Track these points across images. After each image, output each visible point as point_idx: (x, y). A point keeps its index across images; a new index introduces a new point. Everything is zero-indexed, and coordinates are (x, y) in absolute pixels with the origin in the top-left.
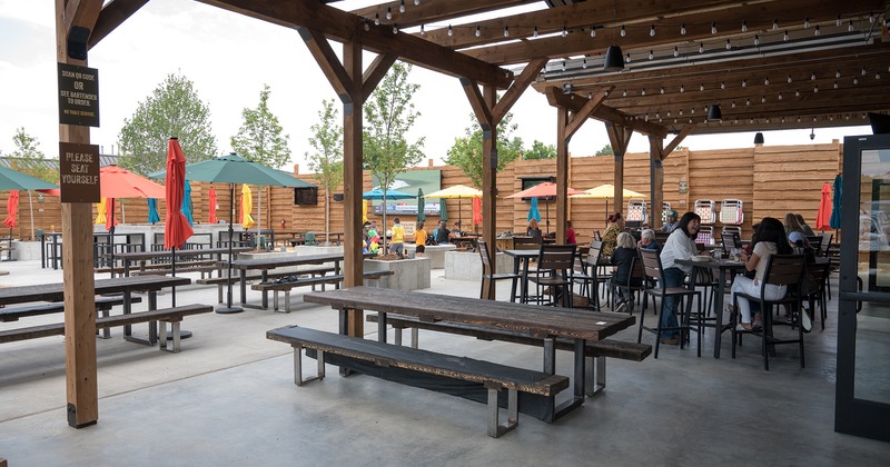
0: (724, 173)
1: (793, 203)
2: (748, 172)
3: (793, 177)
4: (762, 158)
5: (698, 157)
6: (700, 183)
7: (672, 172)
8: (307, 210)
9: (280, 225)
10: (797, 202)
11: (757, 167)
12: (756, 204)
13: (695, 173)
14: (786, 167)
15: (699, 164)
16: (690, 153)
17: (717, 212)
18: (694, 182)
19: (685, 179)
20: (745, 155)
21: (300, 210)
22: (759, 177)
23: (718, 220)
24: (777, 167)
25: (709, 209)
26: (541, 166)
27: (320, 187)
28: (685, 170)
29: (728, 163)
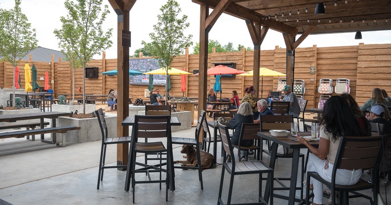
0: (339, 61)
1: (382, 81)
2: (354, 61)
3: (383, 64)
4: (364, 52)
5: (323, 51)
6: (324, 68)
7: (306, 60)
8: (93, 81)
9: (78, 90)
10: (385, 81)
11: (360, 58)
12: (359, 82)
13: (321, 62)
14: (379, 58)
15: (323, 56)
16: (318, 49)
17: (333, 86)
18: (320, 67)
19: (314, 65)
20: (352, 50)
21: (89, 81)
22: (361, 65)
23: (334, 92)
24: (373, 58)
25: (329, 85)
26: (226, 56)
27: (100, 67)
28: (314, 59)
29: (341, 55)
